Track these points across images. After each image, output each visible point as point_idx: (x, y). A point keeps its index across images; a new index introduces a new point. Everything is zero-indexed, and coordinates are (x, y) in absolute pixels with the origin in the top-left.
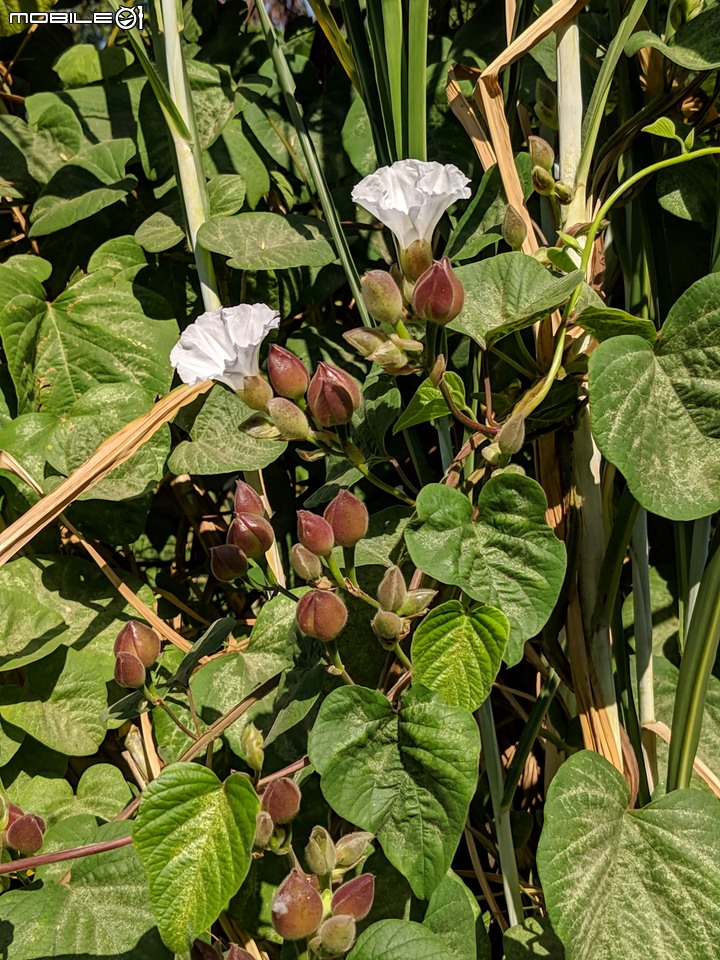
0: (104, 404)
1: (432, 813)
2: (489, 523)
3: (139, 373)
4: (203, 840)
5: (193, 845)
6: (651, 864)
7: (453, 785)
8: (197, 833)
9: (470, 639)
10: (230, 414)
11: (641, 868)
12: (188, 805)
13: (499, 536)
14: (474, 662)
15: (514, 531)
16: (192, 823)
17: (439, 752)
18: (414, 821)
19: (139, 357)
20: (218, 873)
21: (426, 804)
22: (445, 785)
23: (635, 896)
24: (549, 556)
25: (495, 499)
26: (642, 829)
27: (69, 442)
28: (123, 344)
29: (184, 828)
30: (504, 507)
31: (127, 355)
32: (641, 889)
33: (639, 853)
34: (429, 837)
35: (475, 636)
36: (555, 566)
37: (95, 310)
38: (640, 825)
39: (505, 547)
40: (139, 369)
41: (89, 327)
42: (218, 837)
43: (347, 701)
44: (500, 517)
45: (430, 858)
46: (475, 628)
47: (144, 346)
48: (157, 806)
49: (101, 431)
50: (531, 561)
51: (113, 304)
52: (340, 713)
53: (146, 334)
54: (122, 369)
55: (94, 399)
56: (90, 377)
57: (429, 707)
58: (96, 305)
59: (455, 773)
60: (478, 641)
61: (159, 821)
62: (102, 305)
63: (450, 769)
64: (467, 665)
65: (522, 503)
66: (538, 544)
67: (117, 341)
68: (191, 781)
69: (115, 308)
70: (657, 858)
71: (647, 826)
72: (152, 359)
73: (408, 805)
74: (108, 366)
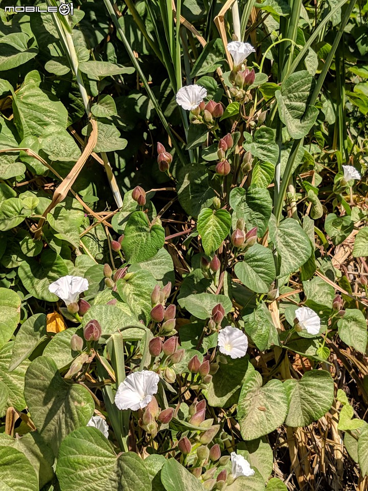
0: (53, 132)
1: (258, 216)
2: (257, 142)
3: (54, 121)
4: (211, 227)
5: (209, 229)
6: (284, 239)
7: (265, 207)
8: (210, 225)
9: (261, 171)
10: (104, 132)
11: (282, 241)
12: (207, 219)
13: (260, 145)
14: (264, 177)
15: (264, 143)
16: (208, 223)
17: (262, 200)
18: (254, 220)
19: (53, 115)
20: (218, 234)
21: (256, 215)
22: (264, 208)
23: (282, 248)
24: (274, 149)
25: (259, 135)
26: (281, 230)
27: (50, 145)
28: (46, 110)
29: (207, 225)
30: (261, 137)
31: (48, 114)
32: (283, 246)
33: (281, 237)
34: (259, 223)
35: (263, 170)
36: (276, 151)
37: (31, 98)
38: (280, 229)
39: (262, 148)
40: (54, 119)
41: (31, 105)
42: (216, 226)
43: (236, 192)
44: (260, 140)
45: (261, 228)
46: (263, 168)
47: (54, 110)
48: (202, 220)
49: (60, 140)
50: (270, 151)
51: (38, 95)
52: (234, 195)
53: (53, 106)
54: (47, 119)
55: (49, 130)
56: (34, 123)
57: (257, 189)
58: (31, 96)
59: (266, 204)
60: (264, 172)
61: (202, 223)
62: (34, 96)
63: (265, 203)
64: (262, 178)
65: (267, 135)
66: (271, 146)
67: (44, 109)
68: (208, 213)
69: (39, 97)
70: (286, 237)
71: (282, 229)
72: (58, 115)
73: (252, 216)
74: (42, 119)
